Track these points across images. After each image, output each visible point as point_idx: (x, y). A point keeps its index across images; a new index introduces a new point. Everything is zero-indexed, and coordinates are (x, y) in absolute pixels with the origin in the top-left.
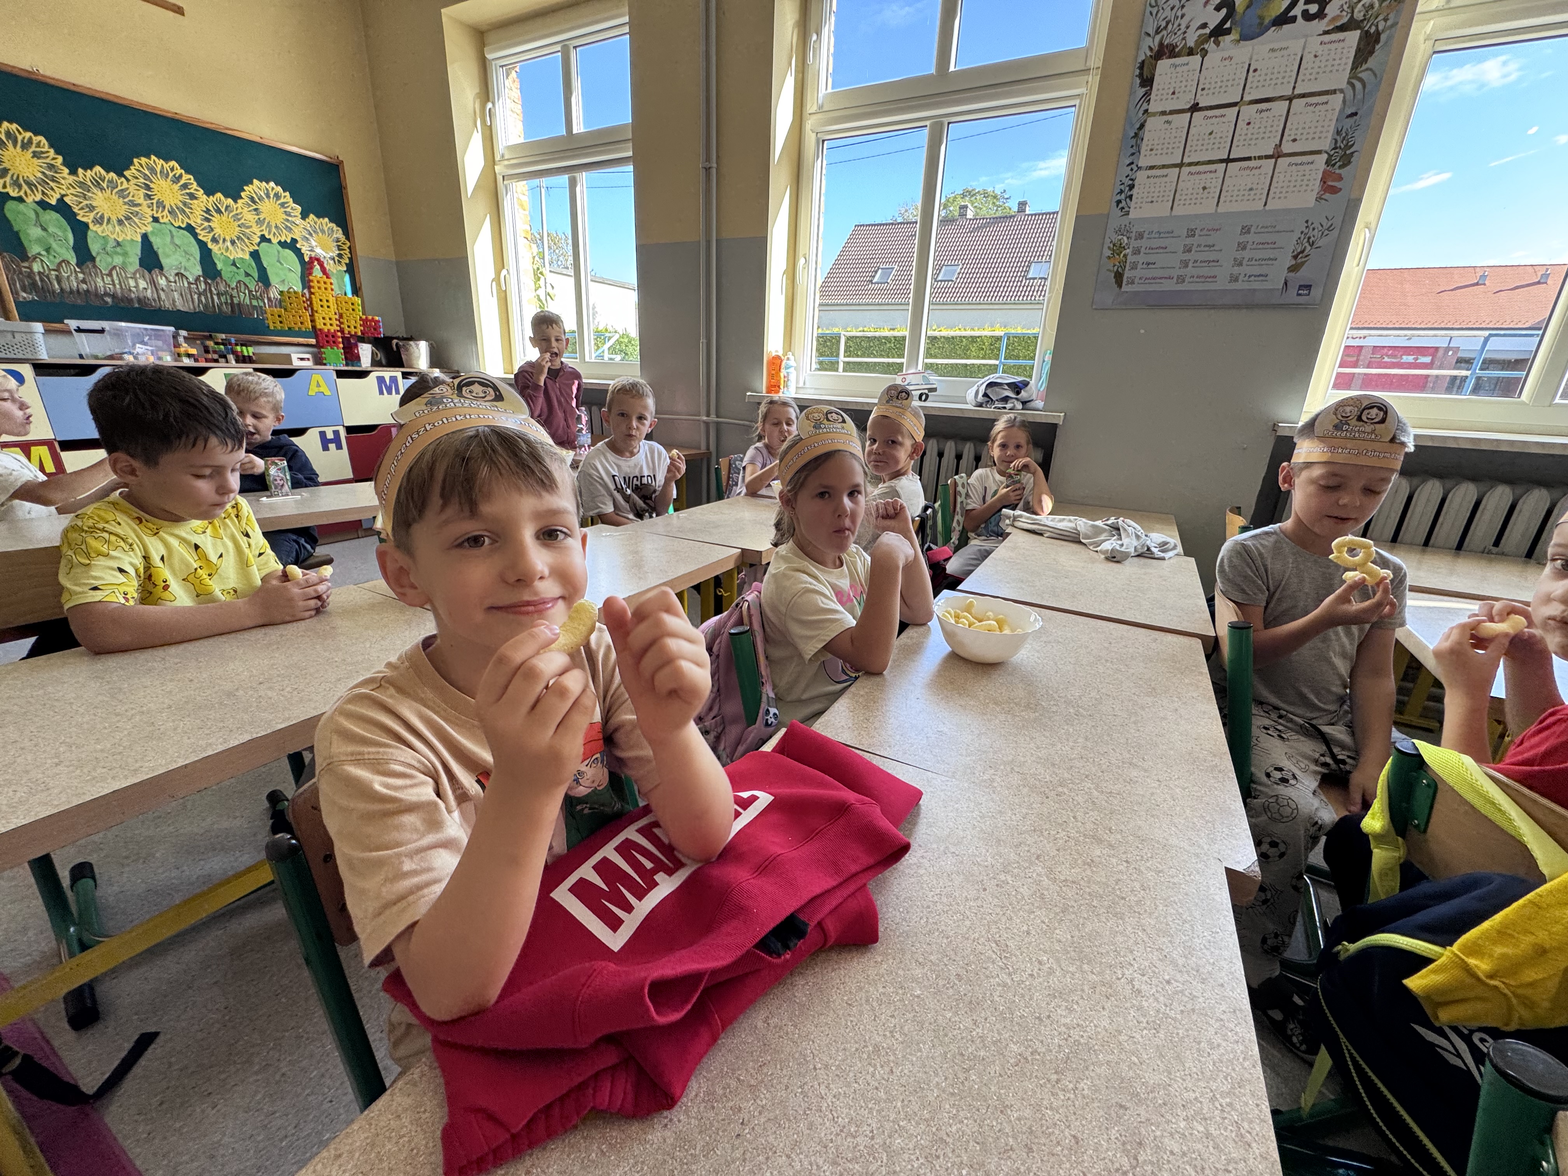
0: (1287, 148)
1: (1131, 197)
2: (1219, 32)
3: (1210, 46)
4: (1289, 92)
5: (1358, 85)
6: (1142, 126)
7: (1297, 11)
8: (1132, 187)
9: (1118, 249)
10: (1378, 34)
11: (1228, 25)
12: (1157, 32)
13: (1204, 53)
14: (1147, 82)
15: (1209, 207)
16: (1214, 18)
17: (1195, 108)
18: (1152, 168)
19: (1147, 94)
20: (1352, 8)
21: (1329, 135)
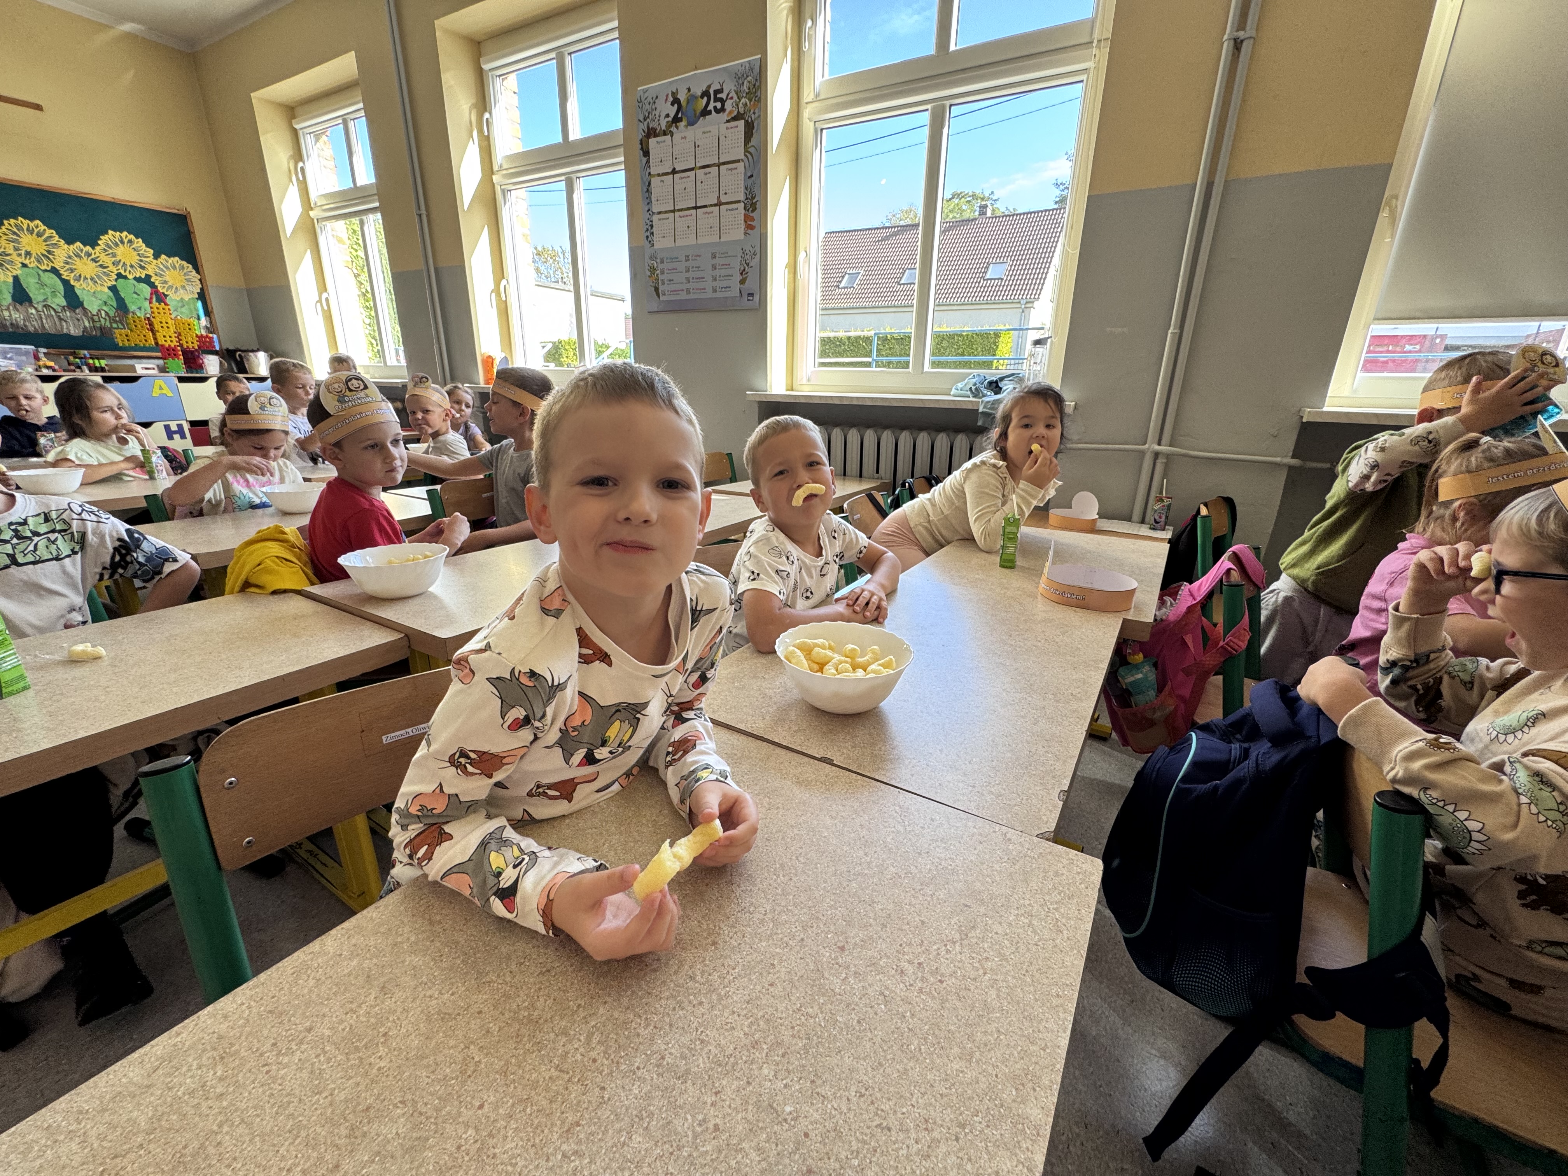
0: (724, 199)
1: (652, 233)
2: (676, 120)
3: (674, 129)
4: (717, 161)
5: (750, 157)
6: (649, 184)
7: (711, 107)
8: (652, 226)
9: (653, 270)
10: (752, 122)
11: (680, 115)
12: (645, 120)
13: (672, 134)
14: (646, 153)
15: (692, 241)
16: (672, 110)
17: (674, 172)
18: (660, 213)
19: (648, 161)
20: (737, 105)
21: (743, 189)
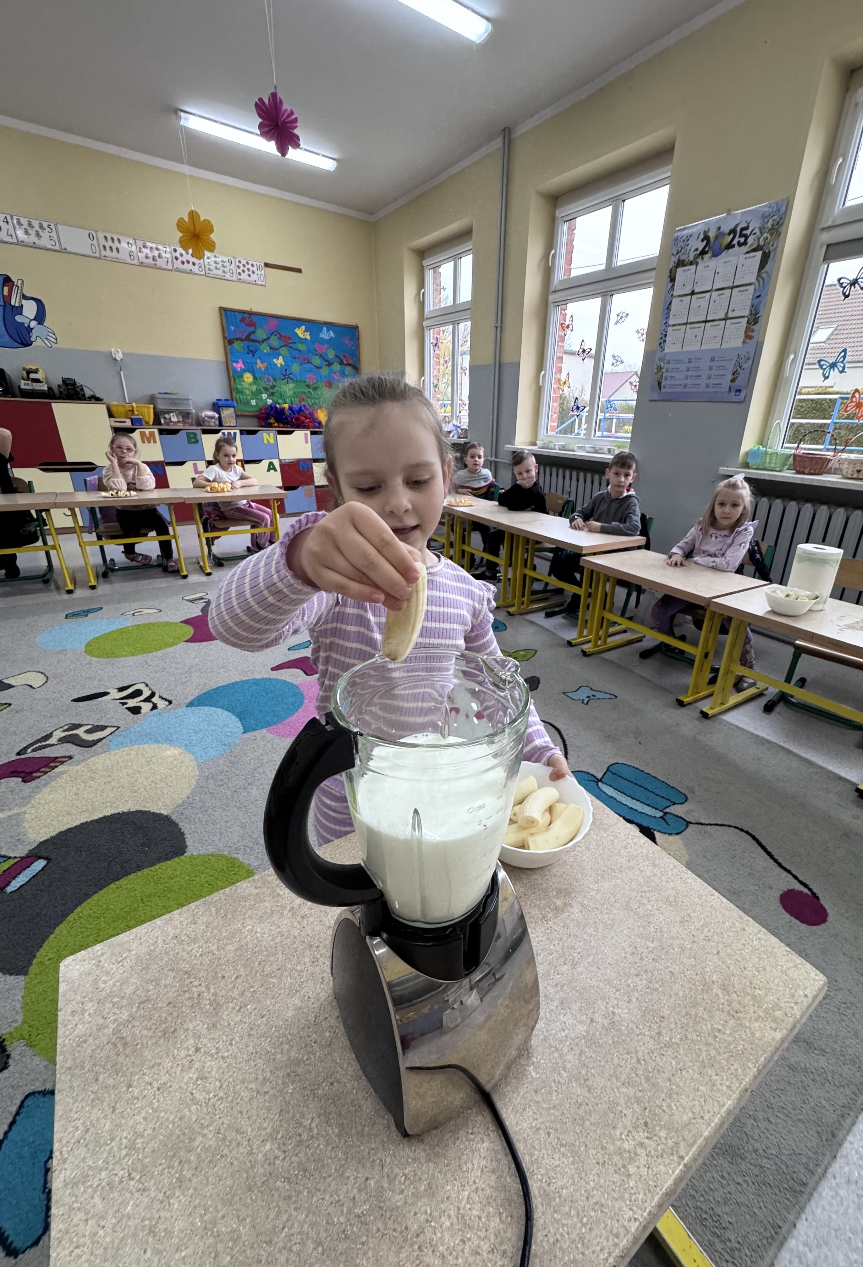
0: (730, 315)
1: (665, 341)
2: (703, 252)
3: (700, 260)
4: (731, 285)
5: (761, 281)
6: (670, 303)
7: (735, 242)
8: (666, 336)
9: (660, 368)
10: (769, 252)
11: (707, 249)
13: (697, 264)
14: (673, 279)
15: (697, 347)
16: (701, 246)
17: (693, 293)
18: (674, 325)
19: (673, 286)
20: (759, 239)
21: (748, 308)
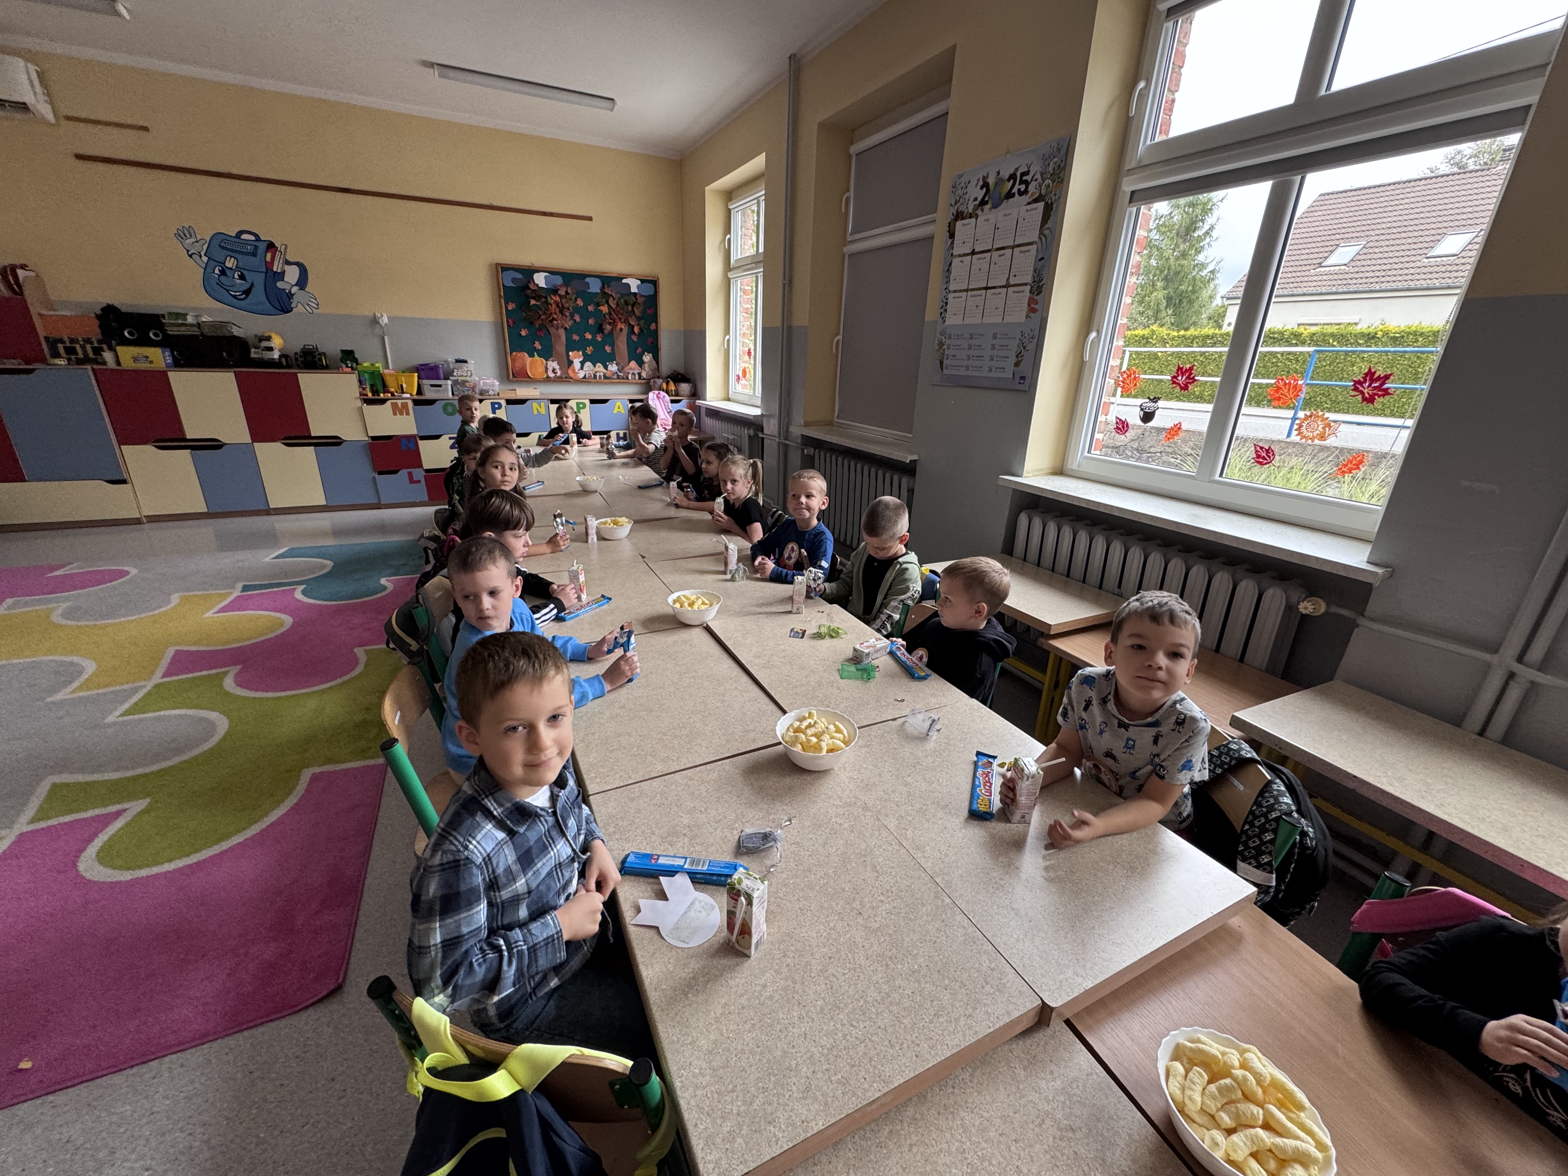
1: (946, 310)
2: (983, 203)
3: (979, 212)
4: (1012, 244)
5: (1043, 239)
6: (950, 264)
7: (1015, 190)
8: (947, 303)
9: (941, 344)
10: (1052, 203)
11: (987, 199)
12: (956, 204)
13: (977, 216)
14: (952, 235)
15: (978, 320)
16: (980, 194)
17: (973, 253)
18: (955, 291)
19: (952, 243)
20: (1040, 187)
21: (1031, 272)
